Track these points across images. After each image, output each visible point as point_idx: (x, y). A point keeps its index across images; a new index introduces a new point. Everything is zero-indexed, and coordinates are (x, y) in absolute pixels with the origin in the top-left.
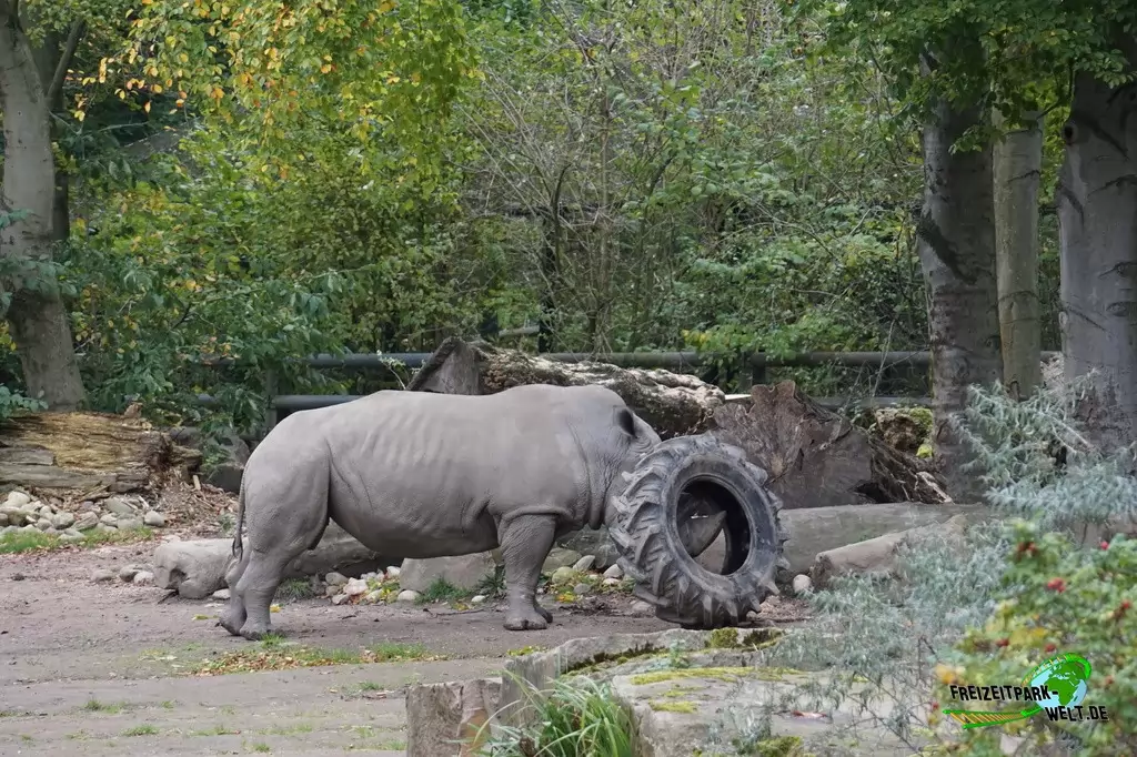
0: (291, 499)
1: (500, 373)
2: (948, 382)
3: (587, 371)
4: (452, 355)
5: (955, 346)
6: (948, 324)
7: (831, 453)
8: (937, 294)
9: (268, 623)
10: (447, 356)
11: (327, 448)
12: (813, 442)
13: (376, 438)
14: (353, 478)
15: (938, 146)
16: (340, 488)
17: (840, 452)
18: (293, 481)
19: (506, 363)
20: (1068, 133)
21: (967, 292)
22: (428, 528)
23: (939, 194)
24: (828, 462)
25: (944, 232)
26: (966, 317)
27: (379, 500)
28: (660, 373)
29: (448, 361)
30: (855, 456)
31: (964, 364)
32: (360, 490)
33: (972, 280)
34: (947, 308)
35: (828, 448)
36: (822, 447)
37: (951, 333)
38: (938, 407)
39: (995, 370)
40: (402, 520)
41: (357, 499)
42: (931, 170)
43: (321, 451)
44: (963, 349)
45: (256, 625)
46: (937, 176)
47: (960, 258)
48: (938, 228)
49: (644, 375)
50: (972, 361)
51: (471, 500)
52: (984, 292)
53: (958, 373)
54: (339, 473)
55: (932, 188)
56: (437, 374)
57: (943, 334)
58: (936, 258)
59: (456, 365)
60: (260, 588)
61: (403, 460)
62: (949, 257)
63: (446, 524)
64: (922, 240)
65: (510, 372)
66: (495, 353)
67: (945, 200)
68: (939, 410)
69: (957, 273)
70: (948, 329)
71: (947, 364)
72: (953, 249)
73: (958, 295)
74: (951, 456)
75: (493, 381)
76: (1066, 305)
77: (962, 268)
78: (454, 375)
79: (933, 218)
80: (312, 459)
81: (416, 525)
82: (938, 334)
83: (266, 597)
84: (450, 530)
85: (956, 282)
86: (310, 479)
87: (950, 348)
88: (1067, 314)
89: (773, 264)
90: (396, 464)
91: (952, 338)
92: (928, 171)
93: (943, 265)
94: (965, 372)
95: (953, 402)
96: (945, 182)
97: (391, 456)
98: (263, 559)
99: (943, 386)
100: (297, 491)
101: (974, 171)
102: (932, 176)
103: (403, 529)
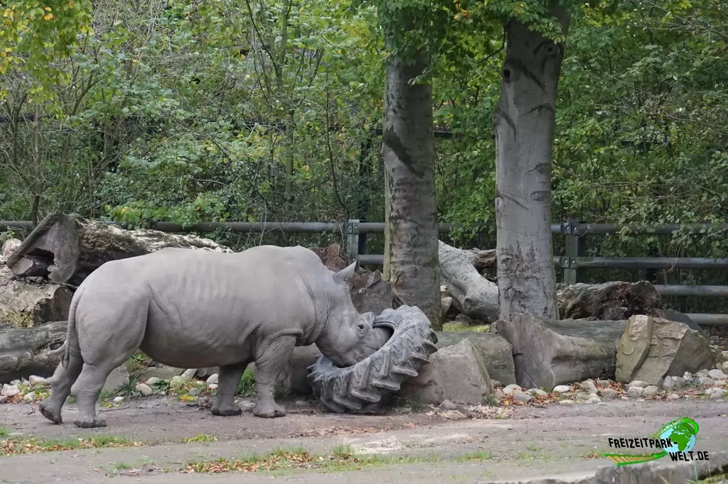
0: (122, 327)
1: (93, 237)
2: (404, 245)
3: (145, 236)
4: (57, 224)
5: (409, 221)
6: (405, 205)
7: (367, 295)
8: (398, 184)
9: (94, 415)
10: (53, 224)
11: (149, 290)
12: (354, 287)
13: (185, 280)
14: (170, 308)
15: (399, 82)
16: (160, 316)
17: (373, 295)
18: (124, 312)
19: (95, 230)
20: (506, 74)
21: (417, 183)
22: (216, 345)
23: (399, 115)
24: (365, 301)
25: (402, 141)
26: (416, 200)
27: (189, 323)
28: (190, 237)
29: (53, 228)
30: (383, 297)
31: (416, 233)
32: (176, 317)
33: (421, 175)
34: (404, 194)
35: (365, 292)
36: (360, 291)
37: (407, 211)
38: (396, 262)
39: (434, 237)
40: (203, 339)
41: (173, 323)
42: (394, 98)
43: (144, 291)
44: (414, 222)
45: (85, 417)
46: (398, 102)
47: (413, 160)
48: (398, 138)
49: (182, 239)
50: (421, 231)
51: (247, 325)
52: (428, 183)
53: (412, 239)
54: (158, 305)
55: (394, 110)
56: (44, 238)
57: (401, 212)
58: (397, 159)
59: (60, 231)
60: (91, 390)
61: (206, 296)
62: (405, 158)
63: (228, 342)
64: (387, 148)
65: (99, 236)
66: (86, 223)
67: (404, 119)
68: (396, 265)
69: (412, 171)
70: (404, 209)
71: (403, 233)
72: (408, 152)
73: (412, 185)
74: (406, 296)
75: (88, 242)
76: (501, 193)
77: (414, 166)
78: (58, 238)
79: (395, 131)
80: (138, 297)
81: (210, 342)
82: (397, 211)
83: (93, 396)
84: (229, 347)
85: (410, 176)
86: (136, 312)
87: (406, 221)
88: (502, 198)
89: (178, 160)
90: (201, 299)
91: (408, 215)
92: (390, 99)
93: (402, 164)
94: (416, 238)
95: (408, 259)
96: (403, 106)
97: (198, 292)
98: (94, 370)
99: (401, 248)
100: (126, 321)
101: (422, 99)
102: (394, 103)
103: (202, 343)
